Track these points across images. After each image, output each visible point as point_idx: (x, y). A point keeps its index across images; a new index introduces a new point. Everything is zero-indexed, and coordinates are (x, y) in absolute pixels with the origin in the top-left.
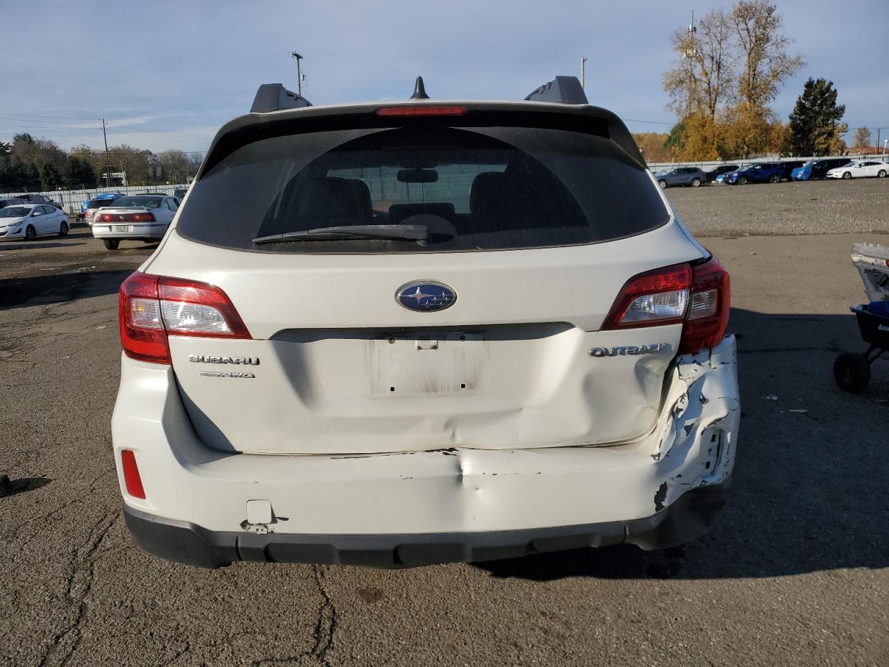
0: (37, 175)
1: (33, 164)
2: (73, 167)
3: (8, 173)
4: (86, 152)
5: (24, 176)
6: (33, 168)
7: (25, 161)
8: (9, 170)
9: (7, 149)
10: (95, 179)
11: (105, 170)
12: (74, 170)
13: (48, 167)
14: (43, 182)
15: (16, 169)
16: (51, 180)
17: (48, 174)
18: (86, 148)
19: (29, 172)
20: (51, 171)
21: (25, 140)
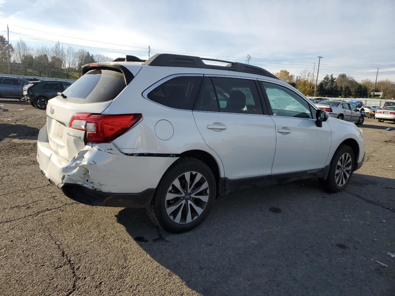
0: (341, 91)
1: (342, 87)
2: (358, 89)
3: (331, 90)
4: (368, 83)
5: (337, 91)
6: (341, 88)
7: (339, 85)
8: (331, 88)
9: (335, 80)
10: (367, 94)
11: (373, 91)
12: (358, 90)
13: (347, 88)
14: (343, 94)
15: (334, 88)
16: (346, 93)
17: (345, 91)
18: (368, 81)
19: (339, 89)
20: (347, 90)
21: (343, 76)
